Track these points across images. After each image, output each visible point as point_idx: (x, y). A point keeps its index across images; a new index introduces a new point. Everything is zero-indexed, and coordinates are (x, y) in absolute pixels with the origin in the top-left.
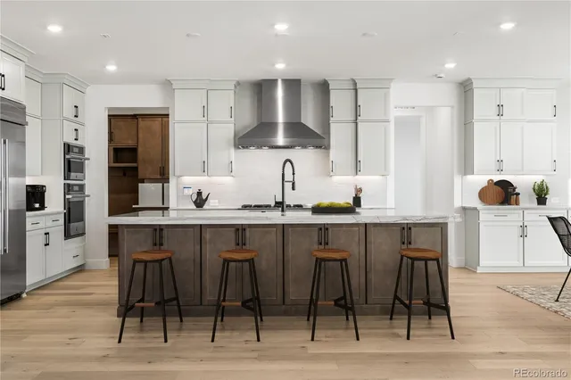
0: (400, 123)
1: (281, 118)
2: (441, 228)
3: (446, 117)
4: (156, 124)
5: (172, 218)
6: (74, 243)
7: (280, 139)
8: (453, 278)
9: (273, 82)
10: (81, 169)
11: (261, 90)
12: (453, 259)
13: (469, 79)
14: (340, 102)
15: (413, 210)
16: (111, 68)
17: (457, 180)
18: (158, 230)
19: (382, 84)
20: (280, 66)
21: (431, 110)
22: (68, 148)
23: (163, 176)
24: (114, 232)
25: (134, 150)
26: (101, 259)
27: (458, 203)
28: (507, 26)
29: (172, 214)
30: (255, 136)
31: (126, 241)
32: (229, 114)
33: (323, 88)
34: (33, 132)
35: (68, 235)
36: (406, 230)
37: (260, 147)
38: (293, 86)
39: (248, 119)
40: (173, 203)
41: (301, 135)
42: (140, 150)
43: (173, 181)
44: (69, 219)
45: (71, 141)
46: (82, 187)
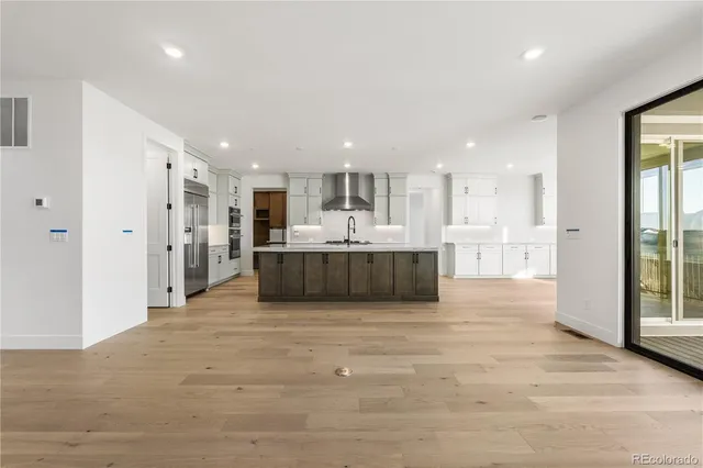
0: (412, 196)
1: (347, 194)
2: (434, 254)
3: (437, 194)
4: (279, 197)
5: (288, 248)
6: (234, 262)
7: (347, 206)
8: (441, 281)
9: (343, 174)
10: (238, 221)
11: (337, 179)
12: (441, 271)
13: (450, 174)
14: (380, 185)
15: (419, 244)
16: (255, 166)
17: (443, 228)
18: (281, 255)
19: (403, 176)
20: (347, 166)
21: (429, 190)
22: (231, 210)
23: (283, 225)
24: (256, 256)
25: (267, 211)
26: (249, 271)
27: (444, 241)
28: (470, 145)
29: (288, 246)
30: (333, 203)
31: (262, 260)
32: (319, 191)
33: (371, 177)
34: (212, 201)
35: (231, 258)
36: (415, 256)
37: (336, 209)
38: (354, 176)
39: (330, 194)
40: (288, 241)
41: (358, 203)
42: (271, 211)
43: (288, 228)
44: (231, 248)
45: (234, 207)
46: (239, 231)
